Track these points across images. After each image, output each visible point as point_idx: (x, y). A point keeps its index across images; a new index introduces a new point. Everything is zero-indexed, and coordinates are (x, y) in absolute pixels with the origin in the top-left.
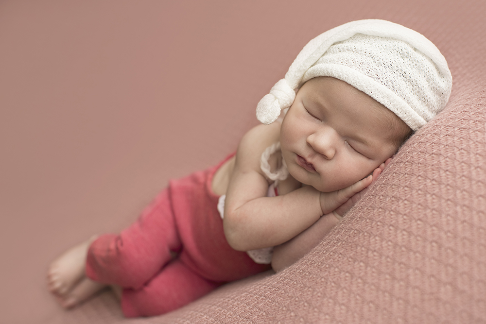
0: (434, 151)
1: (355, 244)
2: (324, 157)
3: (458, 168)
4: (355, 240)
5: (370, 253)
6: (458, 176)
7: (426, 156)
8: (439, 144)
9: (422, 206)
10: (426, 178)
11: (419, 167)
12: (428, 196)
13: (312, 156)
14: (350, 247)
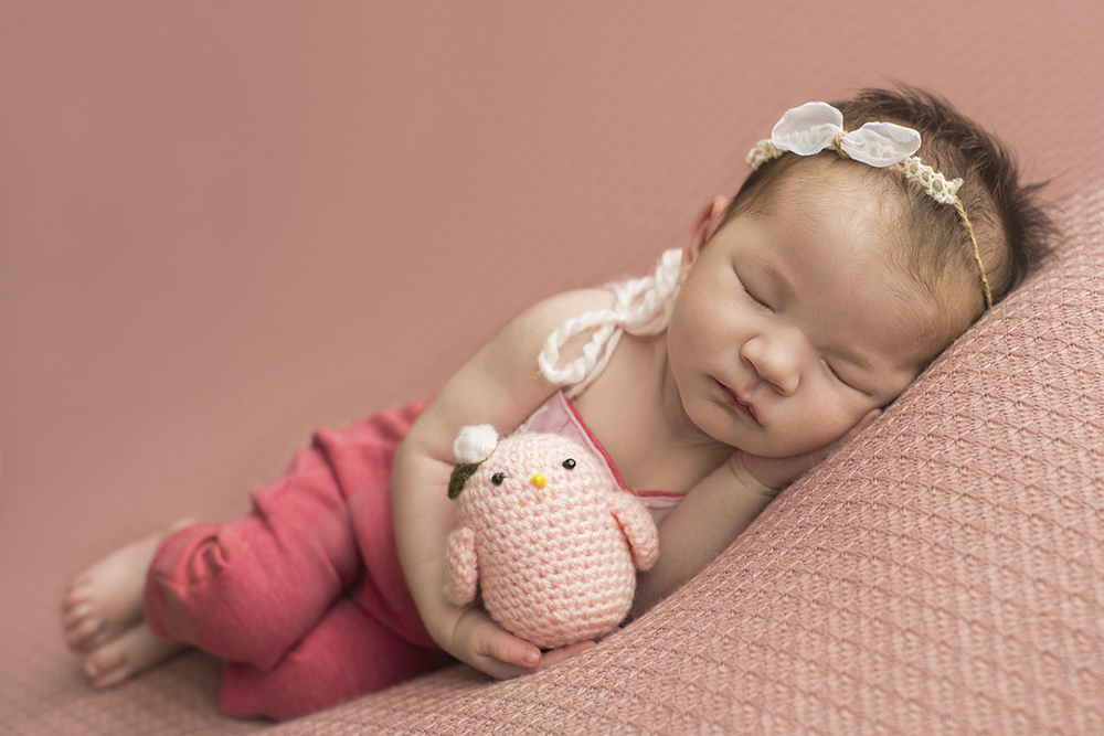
0: (1014, 350)
1: (853, 528)
2: (776, 389)
3: (1071, 381)
4: (850, 521)
5: (892, 540)
6: (1073, 397)
7: (998, 359)
8: (1022, 336)
9: (999, 450)
10: (1002, 399)
11: (984, 379)
12: (1012, 432)
13: (752, 388)
14: (841, 535)
